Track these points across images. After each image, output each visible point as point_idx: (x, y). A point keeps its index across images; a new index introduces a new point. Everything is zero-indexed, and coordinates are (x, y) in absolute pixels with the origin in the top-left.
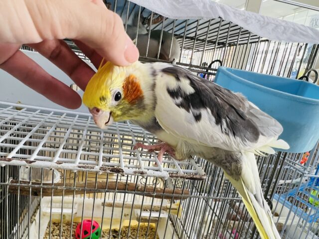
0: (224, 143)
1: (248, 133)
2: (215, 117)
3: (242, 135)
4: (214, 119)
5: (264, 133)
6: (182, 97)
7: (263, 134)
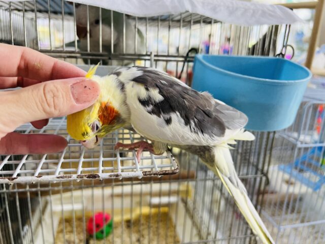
0: (194, 140)
1: (215, 129)
2: (184, 119)
3: (210, 131)
4: (183, 121)
5: (230, 127)
6: (152, 104)
7: (228, 128)
